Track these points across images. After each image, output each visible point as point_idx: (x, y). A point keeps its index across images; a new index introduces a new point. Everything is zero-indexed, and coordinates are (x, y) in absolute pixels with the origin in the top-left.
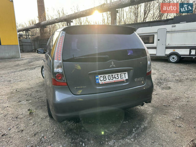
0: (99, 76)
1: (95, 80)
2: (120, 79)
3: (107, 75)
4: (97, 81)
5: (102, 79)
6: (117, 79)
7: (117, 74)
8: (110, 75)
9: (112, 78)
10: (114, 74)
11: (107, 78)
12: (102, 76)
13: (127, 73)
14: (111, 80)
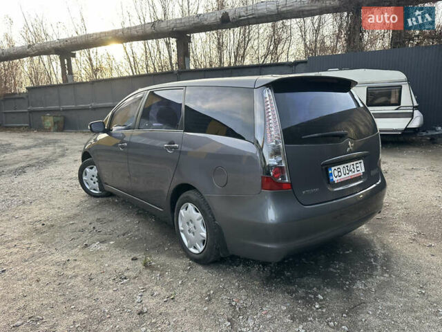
0: (333, 168)
1: (328, 175)
2: (356, 173)
3: (341, 167)
4: (331, 178)
5: (336, 173)
6: (354, 174)
7: (352, 163)
8: (345, 165)
9: (347, 172)
10: (349, 164)
11: (342, 171)
12: (336, 168)
13: (362, 161)
14: (347, 175)
